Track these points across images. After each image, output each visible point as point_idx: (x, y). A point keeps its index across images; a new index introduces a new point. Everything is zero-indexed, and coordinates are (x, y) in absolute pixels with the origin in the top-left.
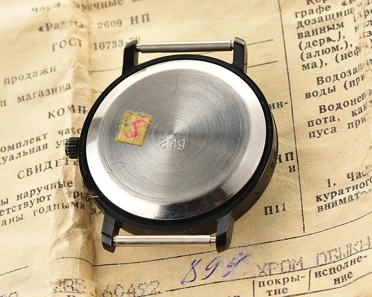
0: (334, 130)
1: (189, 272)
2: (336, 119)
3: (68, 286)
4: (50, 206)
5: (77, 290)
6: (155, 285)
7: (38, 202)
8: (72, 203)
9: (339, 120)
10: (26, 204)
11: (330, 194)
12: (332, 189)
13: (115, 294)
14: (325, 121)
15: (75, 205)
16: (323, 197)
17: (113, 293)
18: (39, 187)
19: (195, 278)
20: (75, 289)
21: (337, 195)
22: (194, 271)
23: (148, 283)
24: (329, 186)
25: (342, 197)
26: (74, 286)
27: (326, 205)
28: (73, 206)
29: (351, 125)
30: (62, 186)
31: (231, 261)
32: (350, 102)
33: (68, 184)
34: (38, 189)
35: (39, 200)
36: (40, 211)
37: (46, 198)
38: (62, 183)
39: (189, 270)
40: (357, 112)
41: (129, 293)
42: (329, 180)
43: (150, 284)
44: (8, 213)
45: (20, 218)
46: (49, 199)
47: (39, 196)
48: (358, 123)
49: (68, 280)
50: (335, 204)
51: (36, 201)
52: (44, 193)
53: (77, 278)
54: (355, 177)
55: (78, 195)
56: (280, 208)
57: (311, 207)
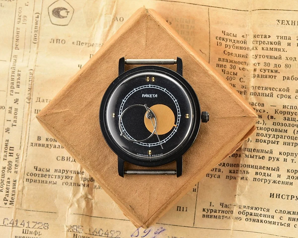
0: (219, 177)
1: (136, 231)
2: (221, 171)
3: (74, 229)
4: (71, 183)
5: (78, 231)
6: (119, 233)
7: (65, 178)
8: (82, 184)
9: (222, 172)
10: (59, 177)
11: (210, 210)
12: (212, 208)
13: (99, 233)
14: (216, 170)
15: (83, 185)
16: (206, 210)
17: (98, 232)
18: (68, 170)
19: (138, 235)
20: (77, 231)
21: (213, 212)
22: (138, 231)
23: (115, 231)
24: (211, 206)
25: (215, 214)
26: (77, 229)
27: (207, 215)
28: (82, 186)
29: (227, 177)
30: (79, 173)
31: (156, 231)
32: (230, 165)
33: (82, 173)
34: (67, 170)
35: (66, 177)
36: (66, 184)
37: (70, 178)
38: (79, 172)
39: (136, 230)
40: (232, 172)
41: (106, 234)
42: (211, 203)
43: (116, 232)
44: (49, 177)
45: (55, 183)
46: (71, 179)
47: (67, 175)
48: (231, 178)
49: (75, 226)
50: (211, 217)
51: (65, 177)
52: (69, 174)
53: (79, 225)
54: (224, 206)
55: (86, 180)
56: (185, 210)
57: (200, 213)
